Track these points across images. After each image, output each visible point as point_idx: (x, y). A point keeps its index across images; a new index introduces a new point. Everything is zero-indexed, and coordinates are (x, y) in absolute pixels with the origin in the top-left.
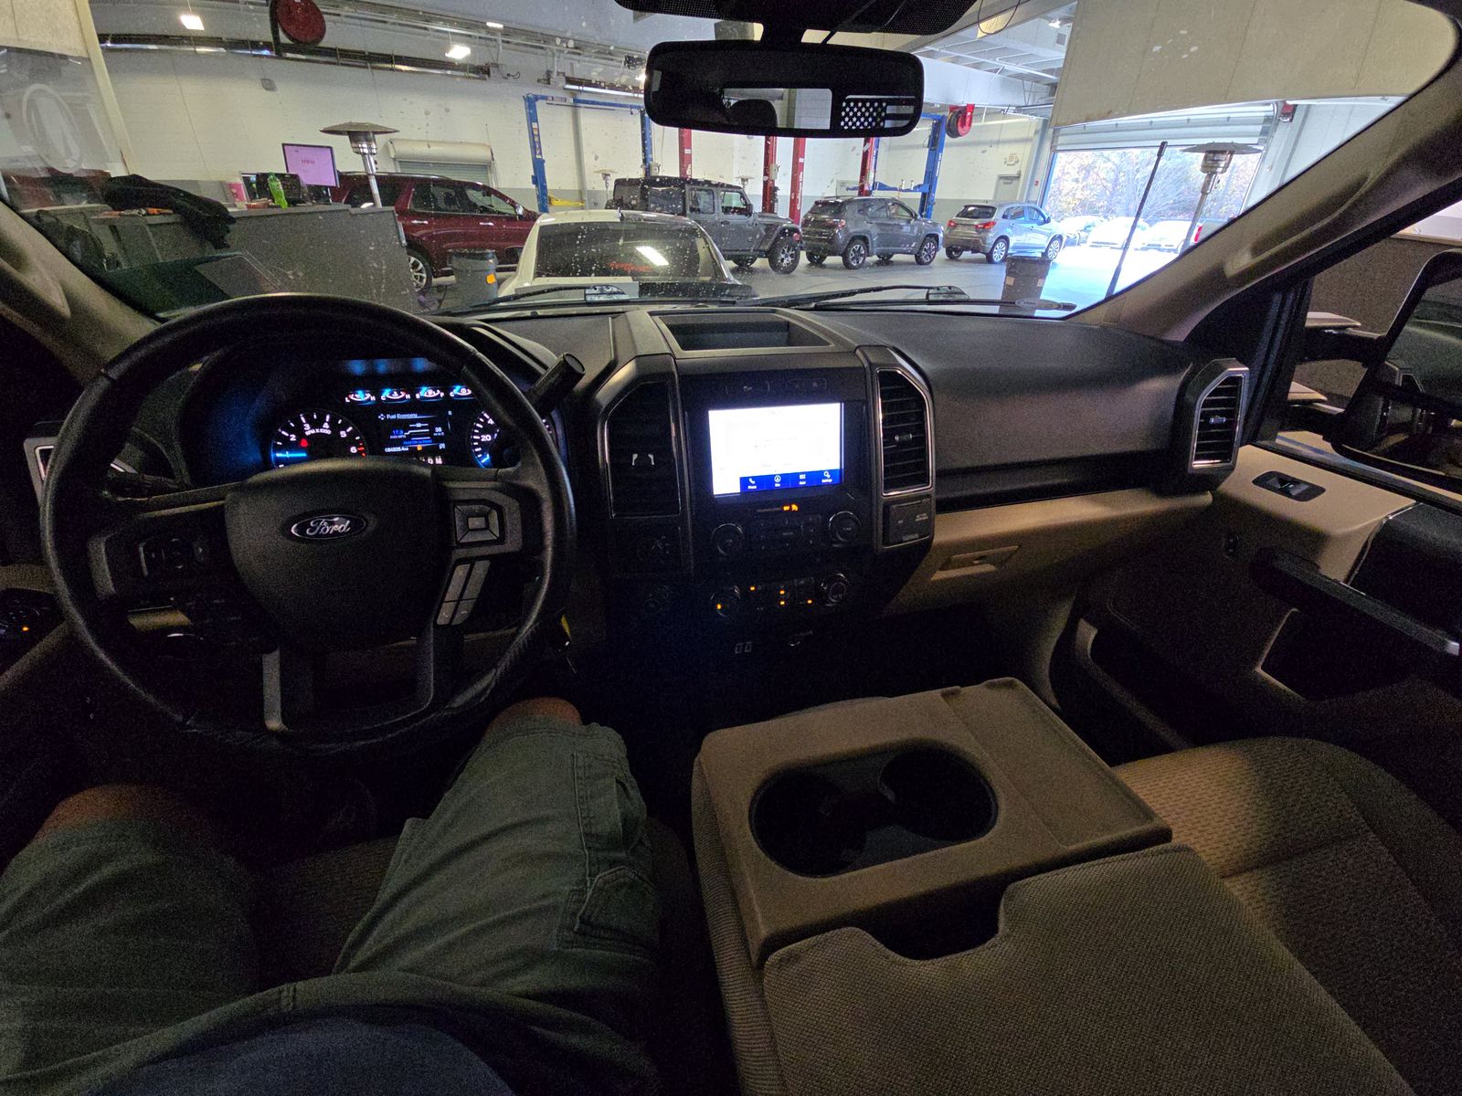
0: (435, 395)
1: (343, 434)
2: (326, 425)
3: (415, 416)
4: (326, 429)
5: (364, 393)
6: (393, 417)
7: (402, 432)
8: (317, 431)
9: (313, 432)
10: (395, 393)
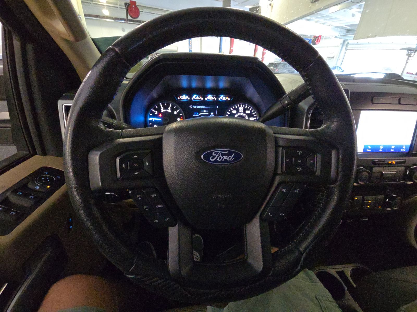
0: (213, 99)
1: (175, 113)
2: (169, 108)
3: (203, 107)
4: (169, 110)
5: (186, 96)
6: (195, 107)
7: (198, 113)
8: (166, 110)
9: (164, 111)
10: (198, 97)
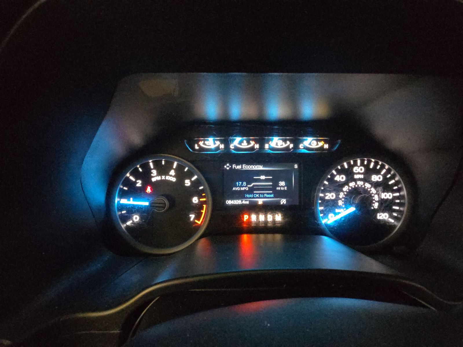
0: (285, 145)
1: (188, 183)
2: (172, 172)
3: (260, 168)
4: (171, 177)
5: (214, 140)
6: (239, 167)
7: (245, 183)
8: (163, 177)
9: (159, 178)
10: (245, 142)
